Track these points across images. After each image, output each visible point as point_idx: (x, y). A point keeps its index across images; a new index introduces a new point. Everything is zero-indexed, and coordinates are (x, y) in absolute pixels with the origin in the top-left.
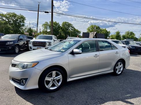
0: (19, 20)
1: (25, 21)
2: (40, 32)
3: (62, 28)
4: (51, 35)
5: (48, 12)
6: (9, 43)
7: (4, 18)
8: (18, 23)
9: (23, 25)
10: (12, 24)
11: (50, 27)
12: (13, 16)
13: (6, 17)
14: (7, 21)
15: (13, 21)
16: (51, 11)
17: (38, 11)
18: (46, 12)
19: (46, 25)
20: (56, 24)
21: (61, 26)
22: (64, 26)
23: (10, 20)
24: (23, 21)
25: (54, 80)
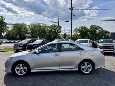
0: (57, 29)
1: (61, 29)
3: (90, 31)
6: (35, 45)
7: (49, 29)
8: (57, 31)
9: (60, 32)
10: (53, 32)
11: (79, 31)
12: (54, 26)
13: (50, 28)
14: (50, 30)
15: (54, 30)
16: (71, 21)
19: (76, 30)
20: (85, 28)
21: (89, 29)
22: (92, 29)
23: (52, 29)
25: (21, 69)
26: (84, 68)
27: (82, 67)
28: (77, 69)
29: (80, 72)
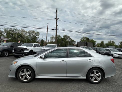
1: (39, 35)
2: (49, 42)
4: (55, 45)
5: (54, 30)
8: (35, 36)
15: (33, 35)
16: (56, 29)
17: (47, 29)
18: (52, 29)
19: (52, 37)
20: (59, 36)
21: (62, 37)
24: (38, 35)
25: (25, 75)
26: (93, 76)
27: (91, 75)
28: (85, 78)
29: (88, 80)
